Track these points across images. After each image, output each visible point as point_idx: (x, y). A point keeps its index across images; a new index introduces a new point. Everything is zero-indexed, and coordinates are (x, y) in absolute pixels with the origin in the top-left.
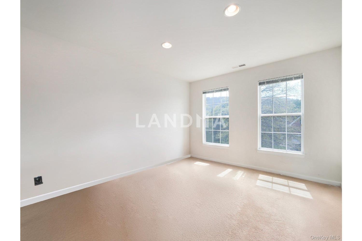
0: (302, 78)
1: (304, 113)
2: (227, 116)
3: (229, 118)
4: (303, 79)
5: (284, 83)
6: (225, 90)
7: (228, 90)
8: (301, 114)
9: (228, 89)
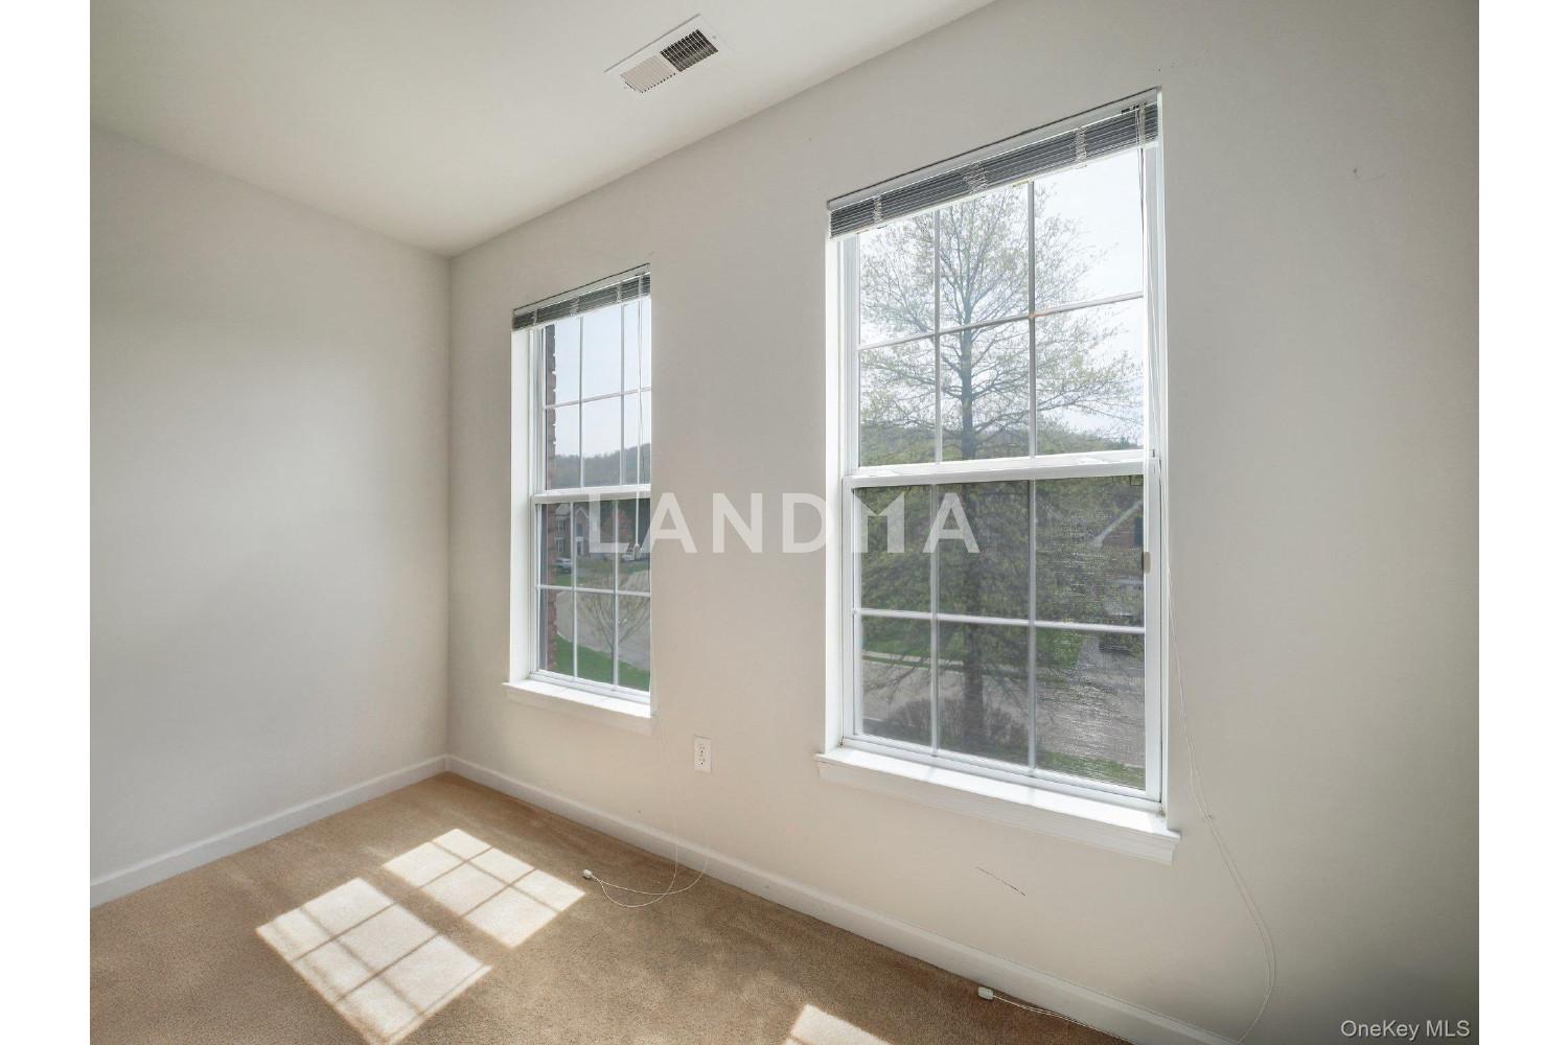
0: (1151, 129)
1: (1164, 450)
2: (641, 489)
3: (648, 500)
4: (1156, 145)
5: (1014, 193)
6: (629, 290)
7: (646, 290)
8: (1140, 465)
9: (646, 280)
